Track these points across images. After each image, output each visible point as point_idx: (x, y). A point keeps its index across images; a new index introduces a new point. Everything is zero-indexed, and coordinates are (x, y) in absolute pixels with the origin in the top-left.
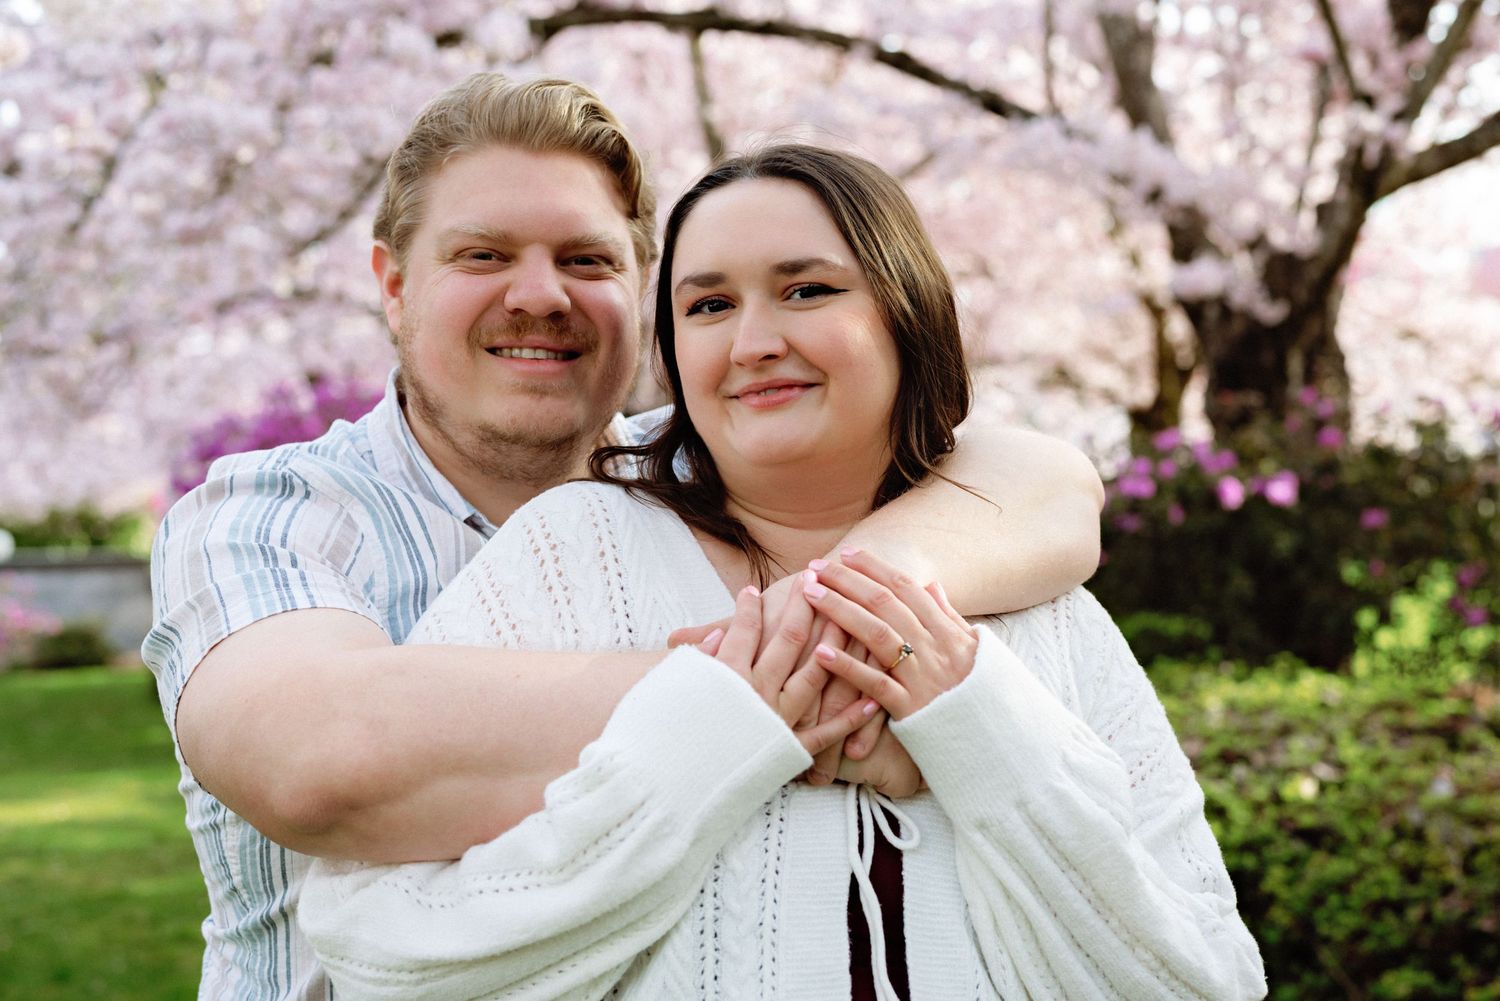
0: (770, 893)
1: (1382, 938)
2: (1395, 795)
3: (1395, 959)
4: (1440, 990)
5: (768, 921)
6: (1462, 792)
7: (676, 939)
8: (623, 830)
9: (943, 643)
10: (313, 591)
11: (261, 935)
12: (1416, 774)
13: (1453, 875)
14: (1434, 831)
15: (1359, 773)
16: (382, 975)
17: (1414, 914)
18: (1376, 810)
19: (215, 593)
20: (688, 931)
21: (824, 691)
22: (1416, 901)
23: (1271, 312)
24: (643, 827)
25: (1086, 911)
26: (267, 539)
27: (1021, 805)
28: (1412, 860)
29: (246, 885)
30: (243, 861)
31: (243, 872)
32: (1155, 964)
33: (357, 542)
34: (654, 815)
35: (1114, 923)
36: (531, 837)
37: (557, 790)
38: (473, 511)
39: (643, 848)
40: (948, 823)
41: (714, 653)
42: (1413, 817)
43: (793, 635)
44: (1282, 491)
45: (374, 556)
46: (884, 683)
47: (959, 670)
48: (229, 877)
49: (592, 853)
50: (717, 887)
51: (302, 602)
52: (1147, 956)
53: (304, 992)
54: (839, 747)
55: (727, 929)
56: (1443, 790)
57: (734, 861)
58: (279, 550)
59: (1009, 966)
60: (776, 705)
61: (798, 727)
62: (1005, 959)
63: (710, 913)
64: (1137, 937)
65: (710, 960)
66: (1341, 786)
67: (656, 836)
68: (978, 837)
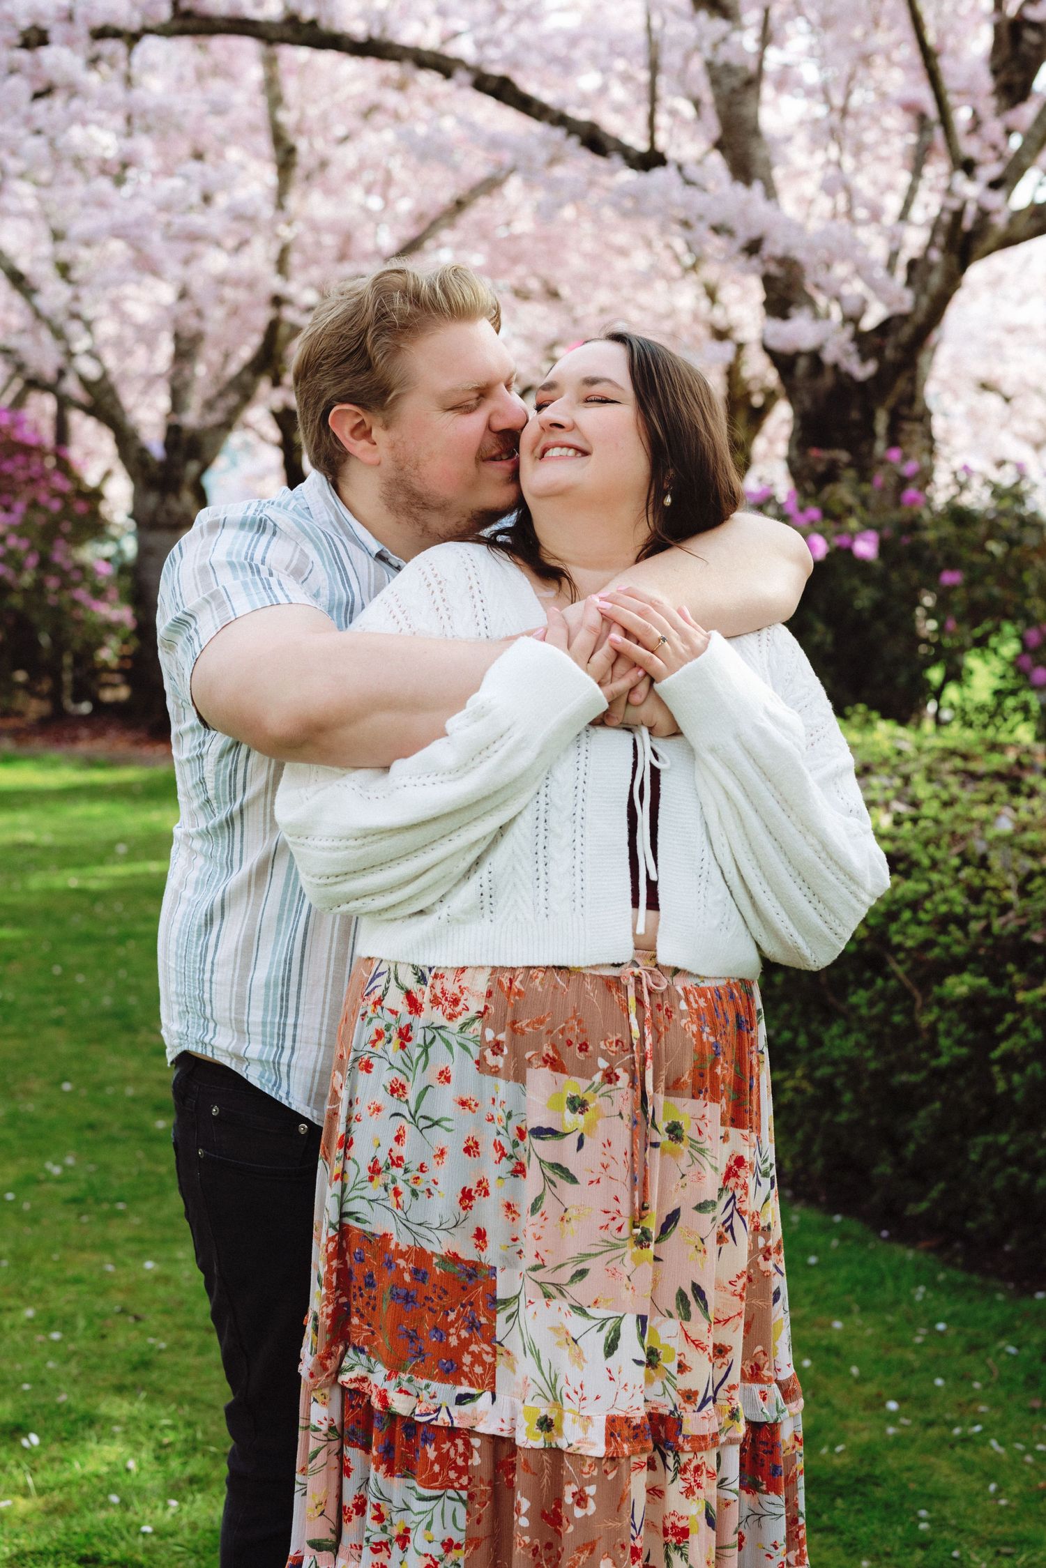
0: (580, 795)
1: (947, 947)
2: (962, 829)
3: (957, 966)
4: (993, 992)
5: (579, 812)
6: (1023, 828)
7: (520, 820)
8: (497, 745)
9: (686, 638)
10: (288, 592)
11: (222, 833)
12: (981, 812)
13: (1011, 896)
14: (995, 861)
15: (930, 809)
16: (336, 843)
17: (975, 926)
18: (946, 839)
19: (223, 591)
20: (528, 817)
21: (613, 665)
22: (977, 917)
23: (863, 371)
24: (509, 743)
25: (777, 809)
26: (252, 559)
27: (737, 737)
28: (977, 882)
29: (217, 797)
30: (217, 780)
31: (216, 788)
32: (819, 848)
33: (310, 566)
34: (517, 735)
35: (793, 818)
36: (438, 752)
37: (454, 723)
38: (382, 547)
39: (510, 756)
40: (691, 752)
41: (544, 639)
42: (979, 846)
43: (592, 629)
44: (866, 548)
45: (321, 575)
46: (651, 658)
47: (696, 652)
48: (206, 791)
49: (478, 760)
50: (548, 791)
51: (283, 600)
52: (814, 841)
53: (254, 867)
54: (624, 698)
55: (553, 816)
56: (1005, 826)
57: (558, 774)
58: (261, 567)
59: (727, 846)
60: (587, 671)
61: (600, 684)
62: (724, 840)
63: (543, 807)
64: (809, 827)
65: (541, 837)
66: (915, 821)
67: (517, 749)
68: (709, 758)
